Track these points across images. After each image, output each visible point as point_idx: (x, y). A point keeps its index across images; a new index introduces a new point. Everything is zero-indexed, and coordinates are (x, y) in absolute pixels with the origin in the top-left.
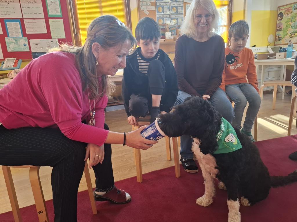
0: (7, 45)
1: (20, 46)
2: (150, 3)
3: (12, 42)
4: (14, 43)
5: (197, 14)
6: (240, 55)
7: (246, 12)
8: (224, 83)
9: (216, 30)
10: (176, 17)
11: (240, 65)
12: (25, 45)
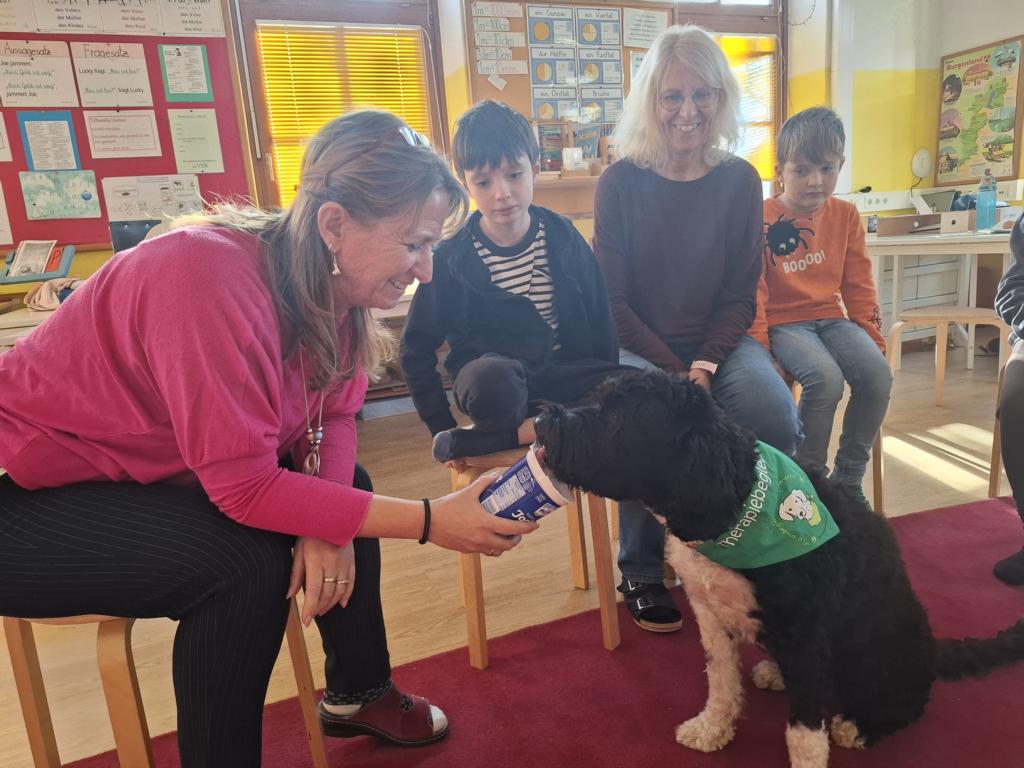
0: (26, 198)
1: (68, 199)
2: (510, 52)
3: (43, 188)
4: (50, 190)
5: (665, 88)
6: (817, 223)
7: (835, 76)
8: (765, 321)
9: (730, 142)
10: (598, 97)
11: (817, 258)
12: (87, 197)
